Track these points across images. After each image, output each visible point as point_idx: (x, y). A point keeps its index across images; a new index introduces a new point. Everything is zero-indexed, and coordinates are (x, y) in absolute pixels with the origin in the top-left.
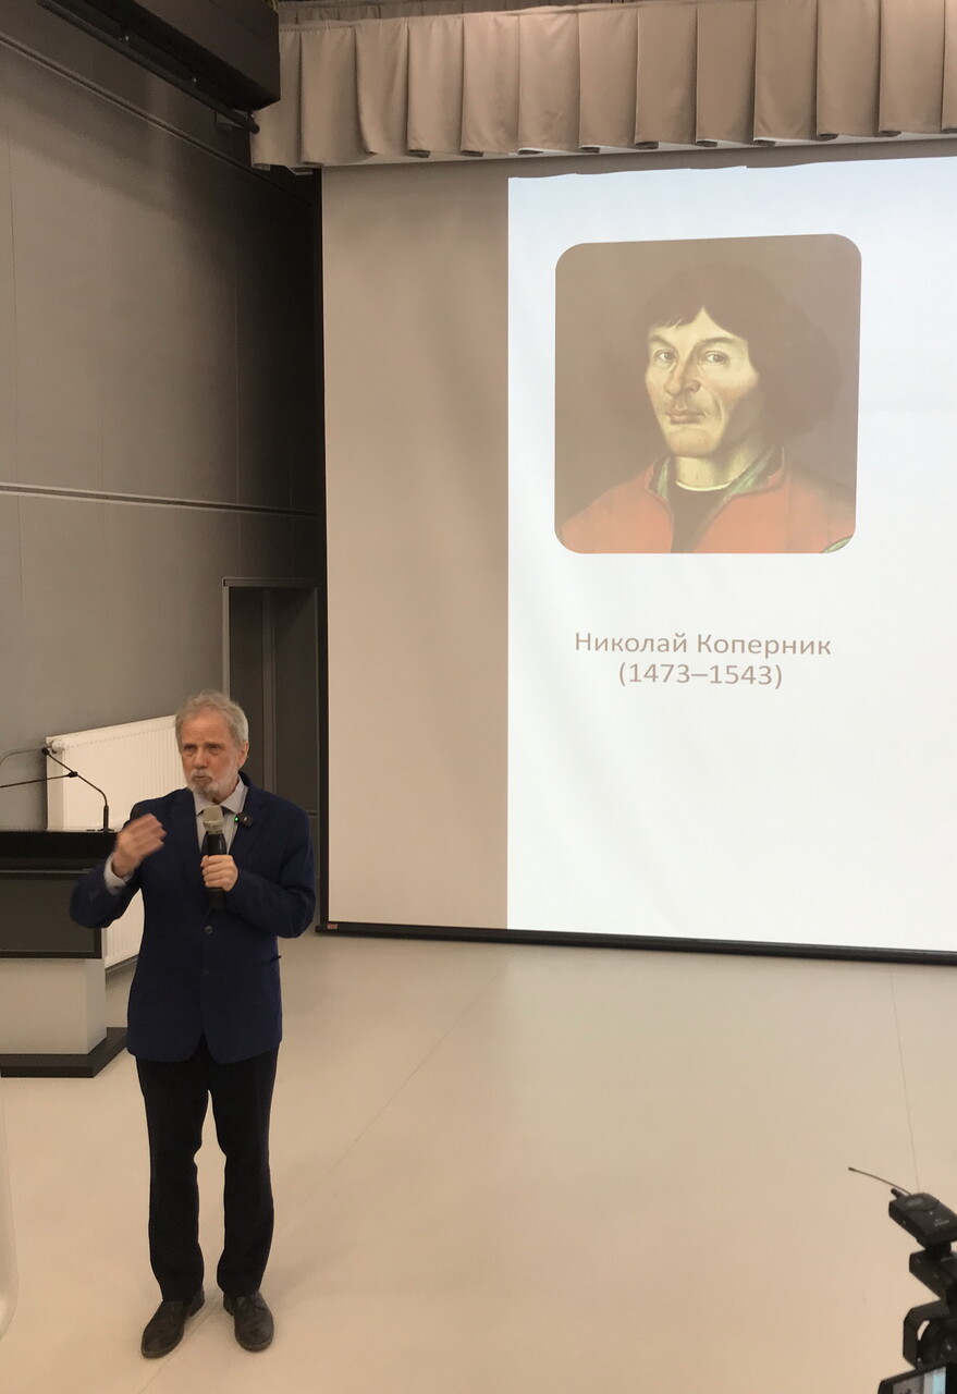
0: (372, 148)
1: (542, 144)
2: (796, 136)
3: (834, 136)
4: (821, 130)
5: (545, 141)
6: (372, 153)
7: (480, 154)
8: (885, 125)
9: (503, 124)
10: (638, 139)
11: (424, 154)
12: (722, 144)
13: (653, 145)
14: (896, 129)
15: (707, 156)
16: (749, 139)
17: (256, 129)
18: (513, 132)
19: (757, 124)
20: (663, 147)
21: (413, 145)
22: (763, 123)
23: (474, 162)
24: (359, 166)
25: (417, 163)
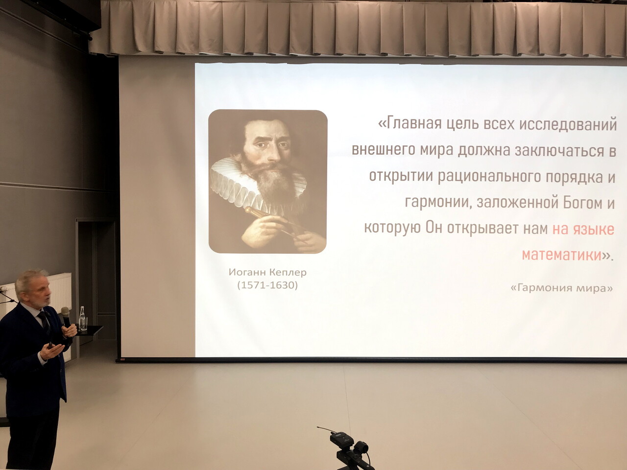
0: (140, 49)
1: (209, 51)
2: (306, 53)
3: (319, 54)
4: (314, 52)
5: (209, 50)
6: (140, 51)
7: (184, 54)
8: (338, 51)
9: (193, 43)
10: (246, 51)
11: (162, 53)
12: (278, 55)
13: (252, 54)
14: (342, 53)
15: (272, 59)
16: (288, 54)
17: (91, 39)
18: (197, 46)
19: (291, 48)
20: (255, 54)
21: (157, 49)
22: (293, 47)
23: (182, 56)
24: (134, 55)
25: (159, 56)
